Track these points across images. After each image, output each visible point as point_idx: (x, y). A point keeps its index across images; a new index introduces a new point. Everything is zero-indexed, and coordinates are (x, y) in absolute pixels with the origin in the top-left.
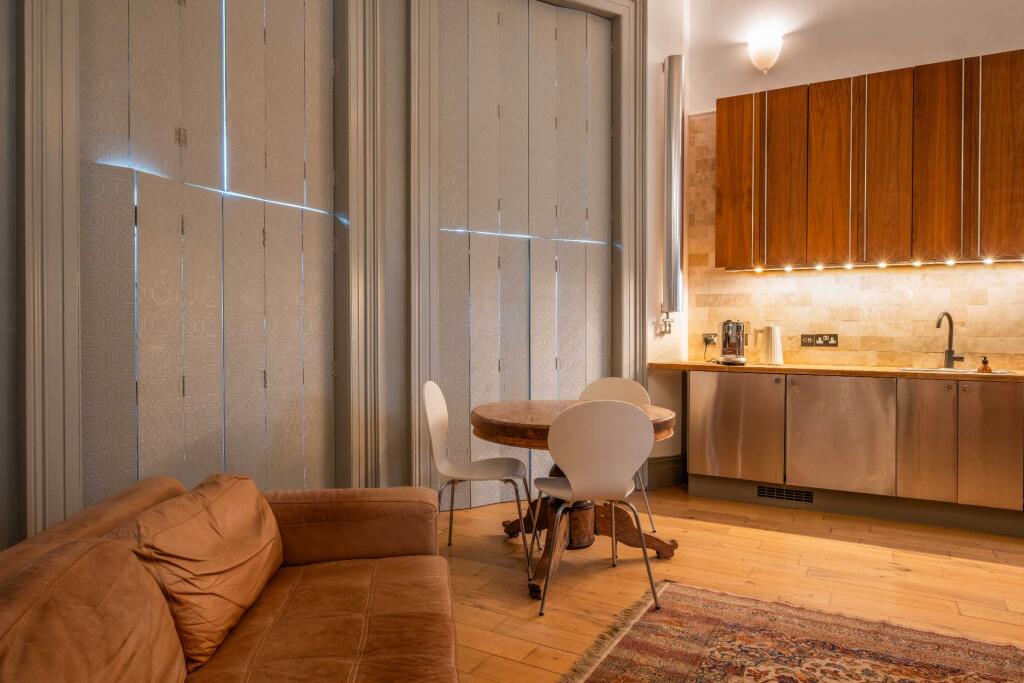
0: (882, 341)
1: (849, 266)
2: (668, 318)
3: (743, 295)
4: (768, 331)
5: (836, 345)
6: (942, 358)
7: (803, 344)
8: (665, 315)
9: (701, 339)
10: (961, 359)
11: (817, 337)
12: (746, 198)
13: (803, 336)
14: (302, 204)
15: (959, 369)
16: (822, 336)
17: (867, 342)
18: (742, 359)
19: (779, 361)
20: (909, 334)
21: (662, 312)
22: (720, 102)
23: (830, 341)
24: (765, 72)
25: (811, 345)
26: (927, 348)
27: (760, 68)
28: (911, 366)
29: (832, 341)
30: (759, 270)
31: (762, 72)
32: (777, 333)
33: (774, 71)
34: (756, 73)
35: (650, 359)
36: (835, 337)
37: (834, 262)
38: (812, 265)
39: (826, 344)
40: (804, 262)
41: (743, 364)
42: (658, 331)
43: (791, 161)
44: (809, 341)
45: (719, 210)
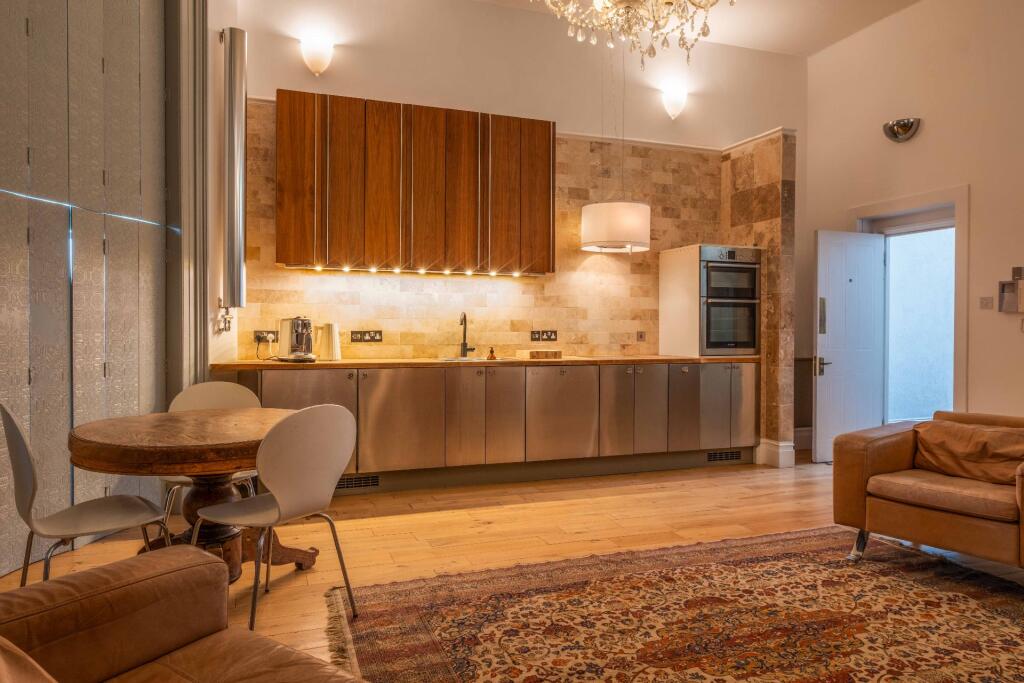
0: (416, 336)
1: (397, 270)
2: (227, 313)
3: (296, 292)
4: (329, 328)
5: (381, 340)
6: (458, 349)
7: (353, 340)
8: (223, 311)
9: (252, 337)
10: (473, 350)
11: (365, 333)
12: (308, 196)
13: (353, 333)
15: (472, 358)
16: (369, 332)
17: (405, 337)
18: (311, 356)
19: (338, 358)
20: (436, 330)
21: (220, 307)
22: (280, 92)
23: (375, 337)
24: (317, 75)
25: (360, 340)
26: (447, 342)
27: (313, 70)
28: (436, 357)
29: (378, 337)
30: (319, 268)
31: (314, 75)
32: (336, 330)
33: (325, 76)
34: (308, 73)
35: (212, 360)
36: (380, 333)
37: (386, 266)
38: (368, 267)
39: (373, 339)
40: (360, 265)
41: (313, 361)
42: (216, 328)
43: (350, 167)
44: (358, 337)
45: (279, 204)
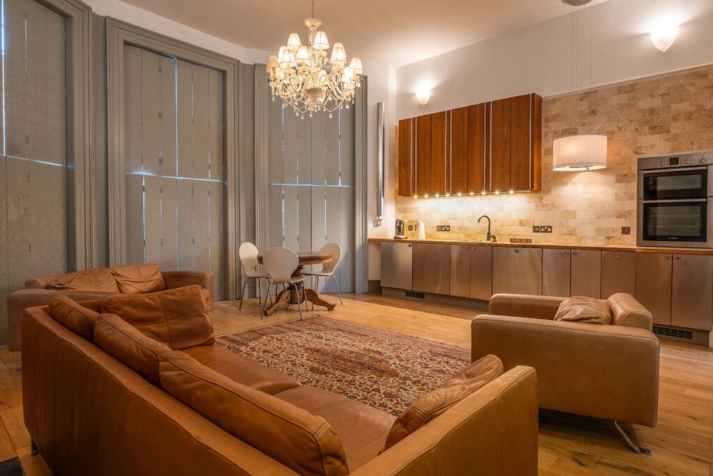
4: (418, 224)
6: (486, 236)
8: (378, 217)
11: (442, 227)
13: (438, 226)
14: (208, 178)
17: (461, 229)
22: (401, 122)
24: (424, 106)
27: (422, 104)
32: (422, 225)
35: (370, 236)
36: (449, 227)
38: (435, 195)
39: (446, 230)
42: (374, 224)
45: (400, 170)
